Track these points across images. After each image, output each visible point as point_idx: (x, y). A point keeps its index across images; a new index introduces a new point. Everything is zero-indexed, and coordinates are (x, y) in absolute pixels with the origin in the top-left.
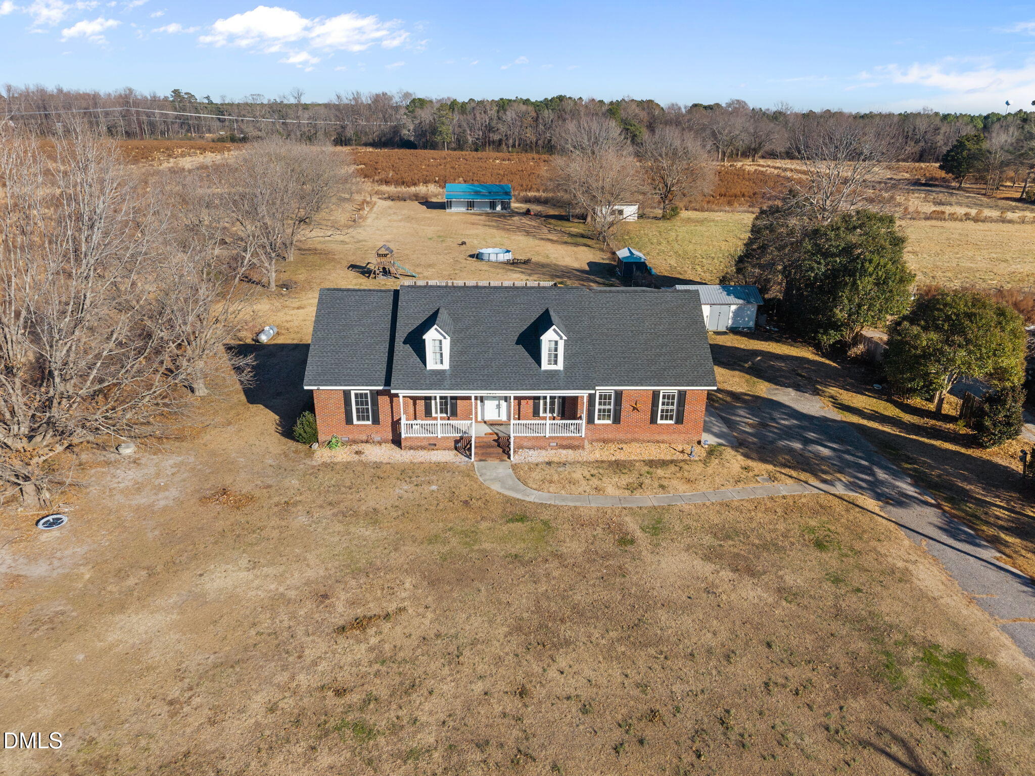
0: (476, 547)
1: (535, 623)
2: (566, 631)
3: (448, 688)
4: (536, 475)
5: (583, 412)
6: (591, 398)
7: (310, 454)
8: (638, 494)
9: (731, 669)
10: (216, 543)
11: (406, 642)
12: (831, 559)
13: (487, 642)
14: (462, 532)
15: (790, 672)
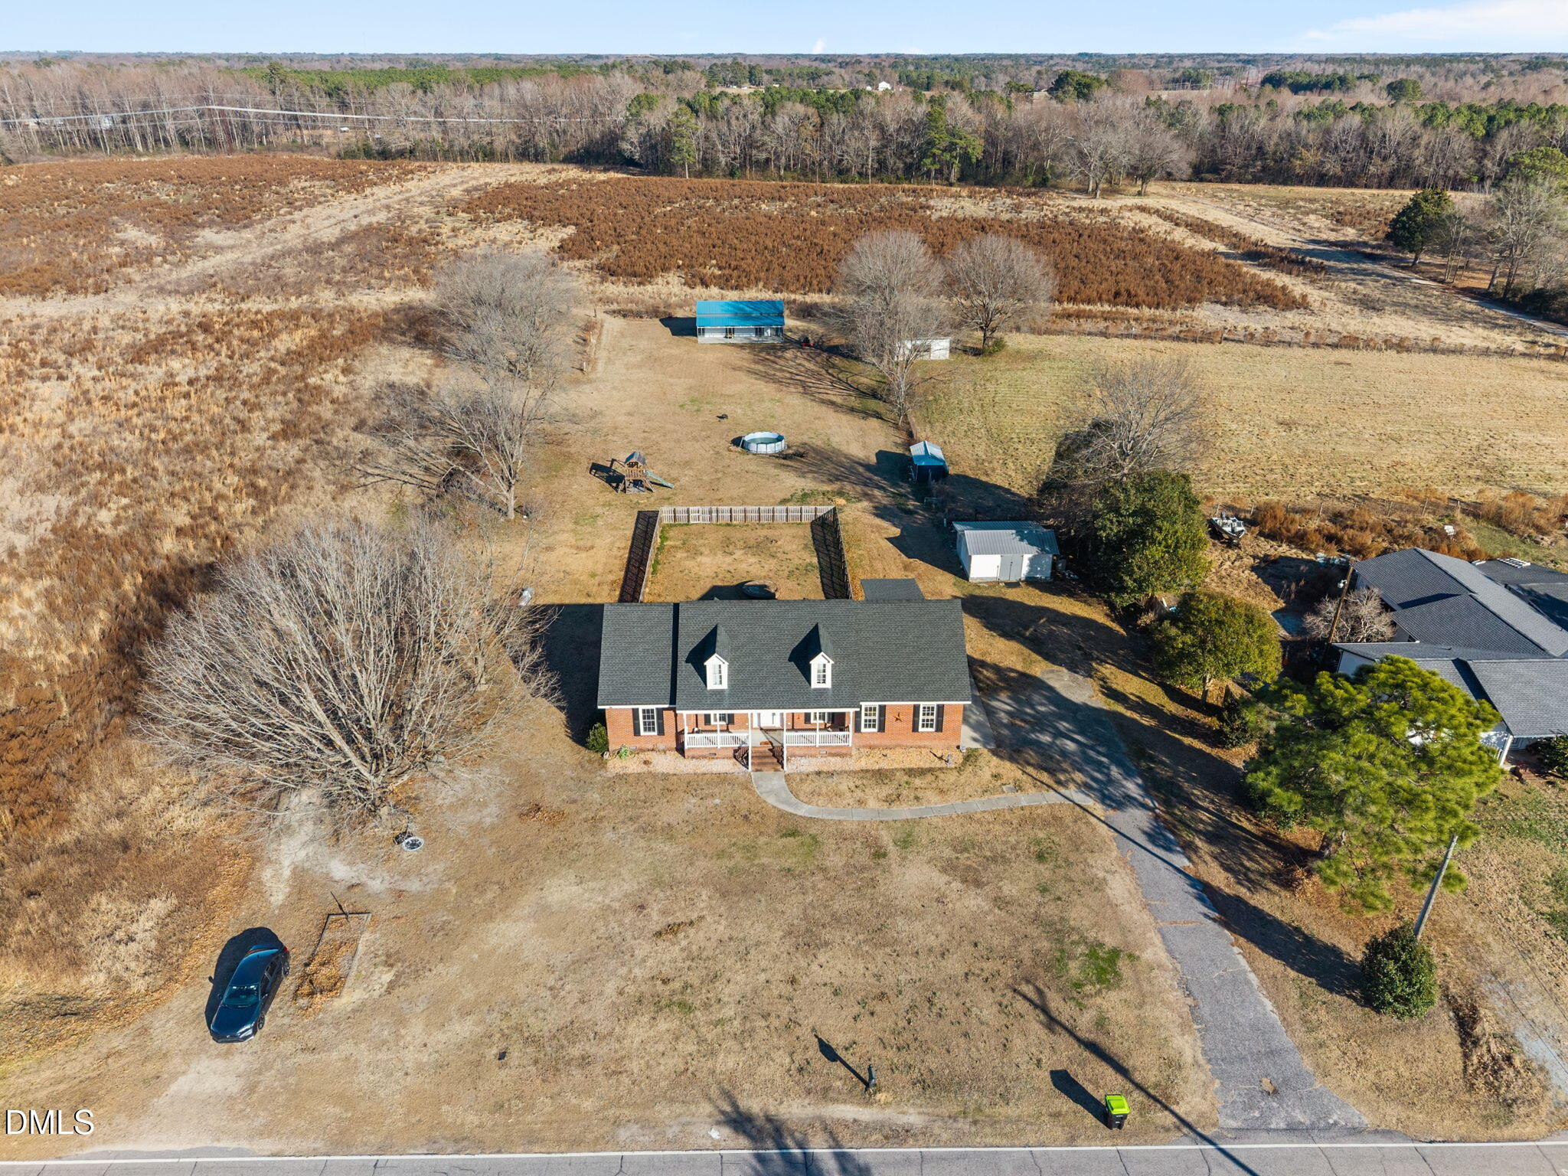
0: (756, 862)
1: (803, 928)
2: (826, 935)
3: (740, 978)
4: (807, 787)
5: (851, 724)
6: (858, 715)
7: (603, 764)
8: (895, 807)
9: (944, 963)
10: (545, 859)
11: (708, 944)
12: (1045, 870)
13: (767, 943)
14: (744, 847)
15: (985, 965)
